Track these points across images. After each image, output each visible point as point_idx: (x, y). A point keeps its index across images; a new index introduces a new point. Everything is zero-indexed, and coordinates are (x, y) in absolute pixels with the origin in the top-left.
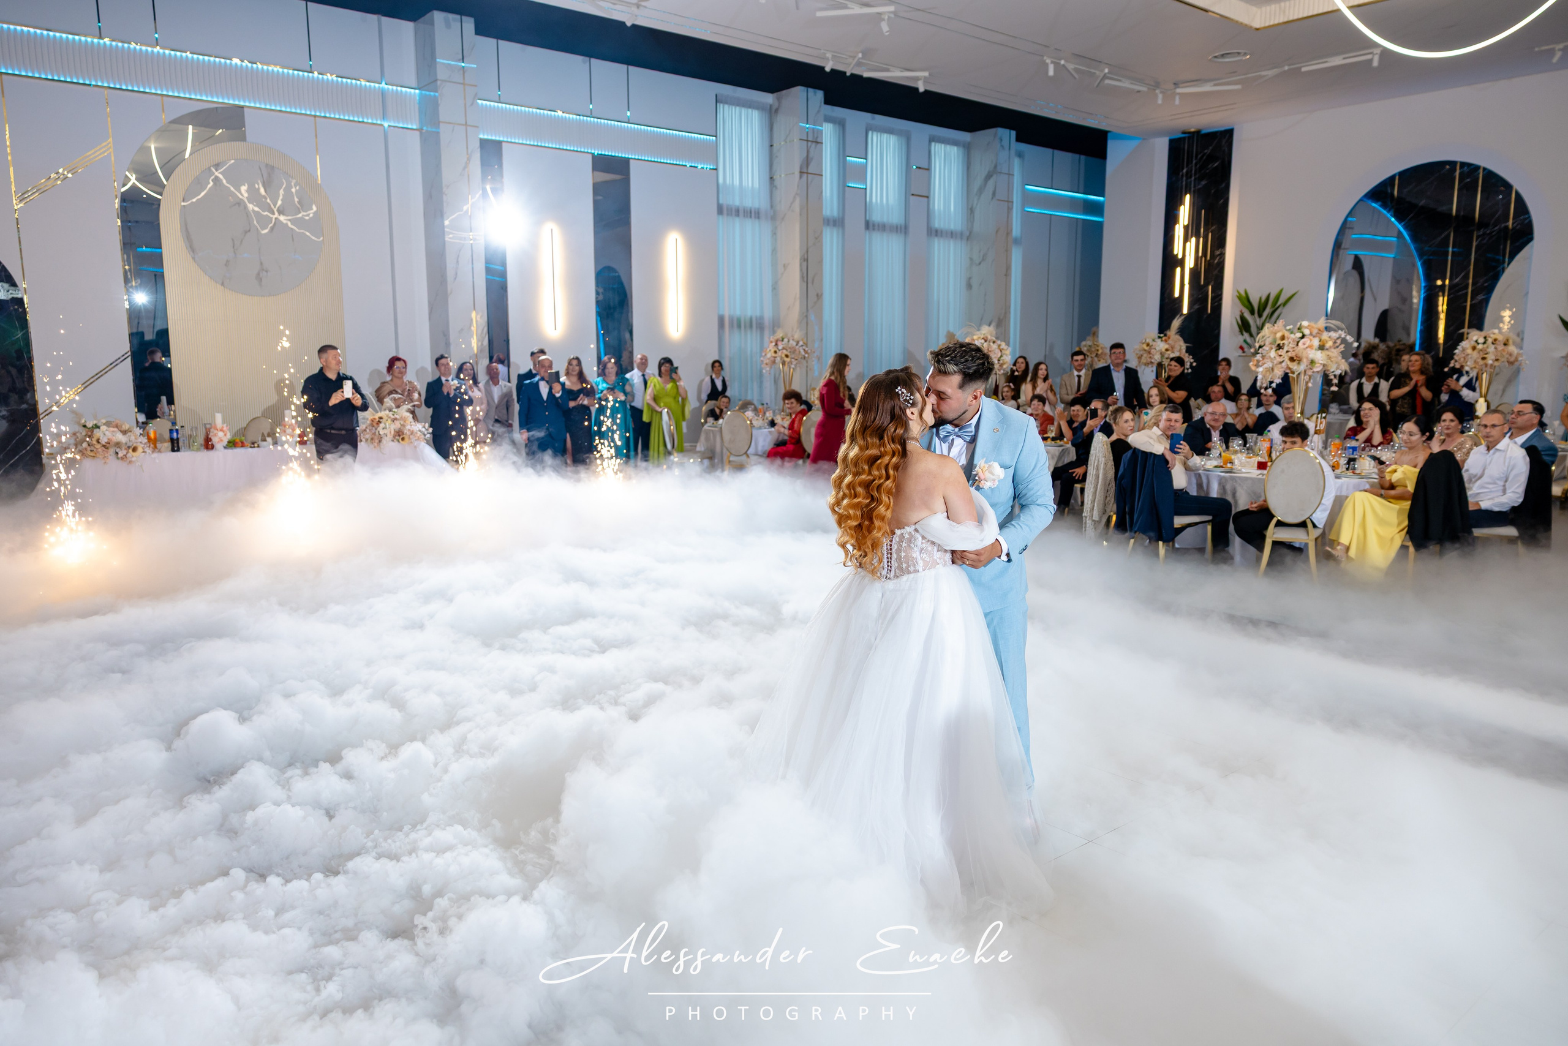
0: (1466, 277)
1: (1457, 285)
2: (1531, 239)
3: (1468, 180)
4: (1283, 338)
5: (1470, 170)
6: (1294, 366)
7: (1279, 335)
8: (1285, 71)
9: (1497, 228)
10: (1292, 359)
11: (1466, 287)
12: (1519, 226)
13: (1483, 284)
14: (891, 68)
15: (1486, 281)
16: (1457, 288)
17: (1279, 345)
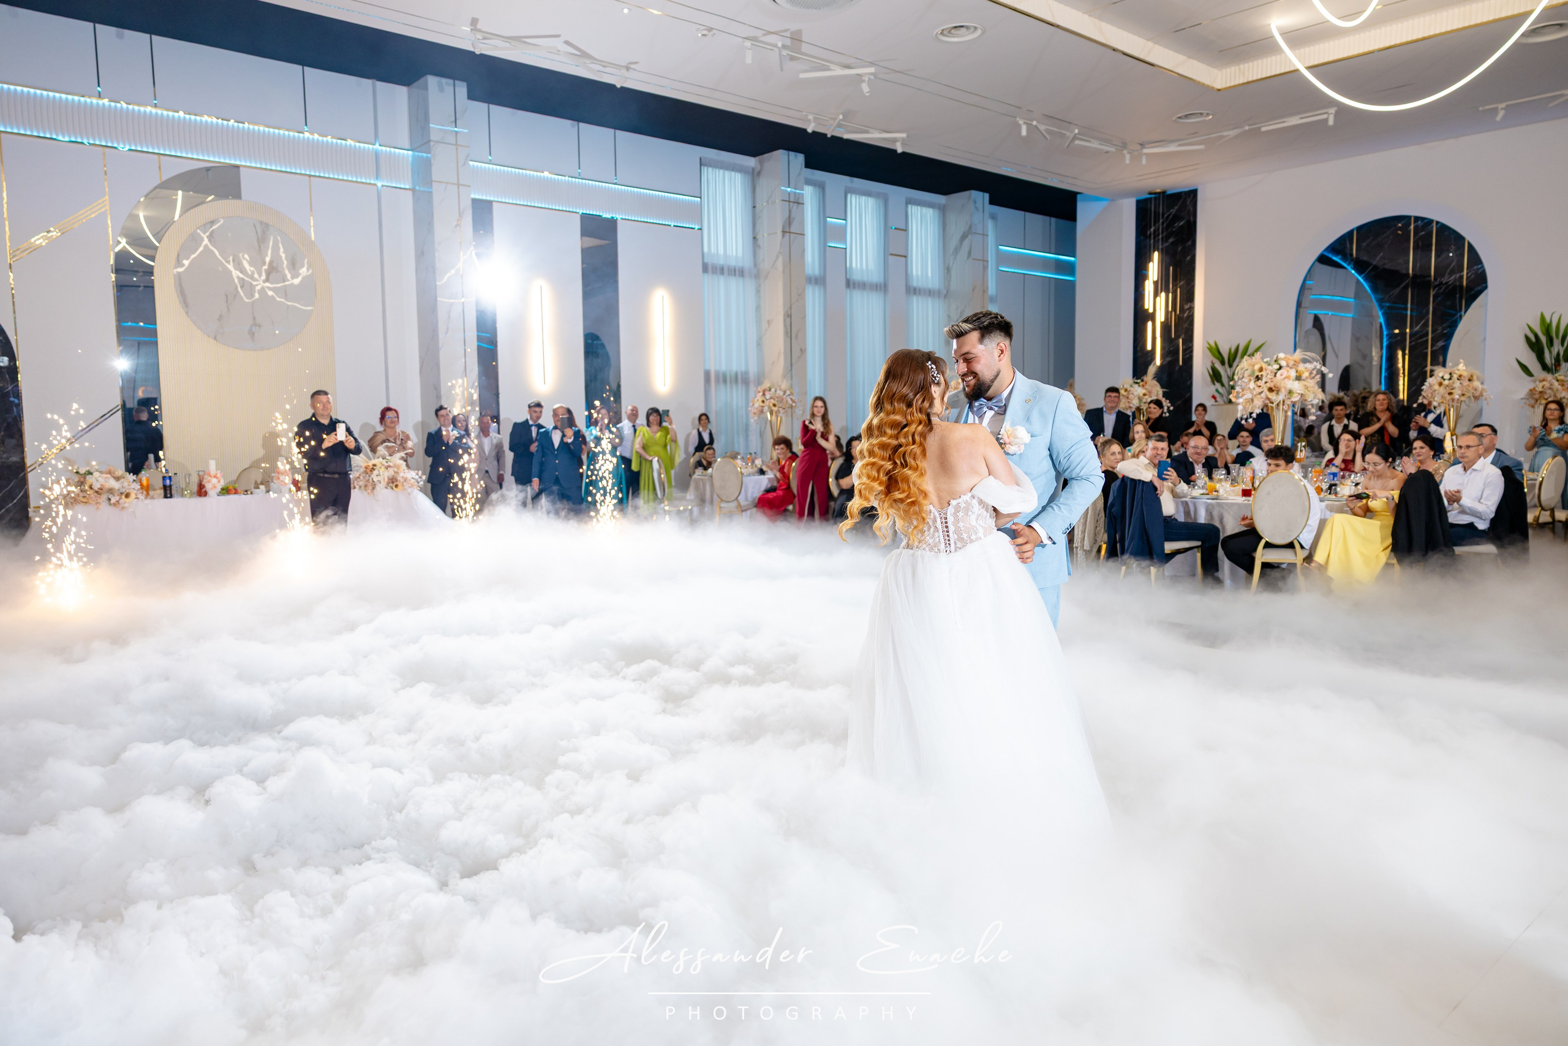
0: (1426, 325)
1: (1417, 332)
2: (1486, 287)
3: (1423, 233)
4: (1261, 370)
5: (1424, 224)
6: (1272, 396)
7: (1257, 367)
8: (1246, 131)
9: (1453, 277)
10: (1271, 390)
11: (1427, 334)
12: (1473, 276)
13: (1442, 332)
14: (871, 130)
15: (1444, 329)
16: (1418, 336)
17: (1257, 376)
